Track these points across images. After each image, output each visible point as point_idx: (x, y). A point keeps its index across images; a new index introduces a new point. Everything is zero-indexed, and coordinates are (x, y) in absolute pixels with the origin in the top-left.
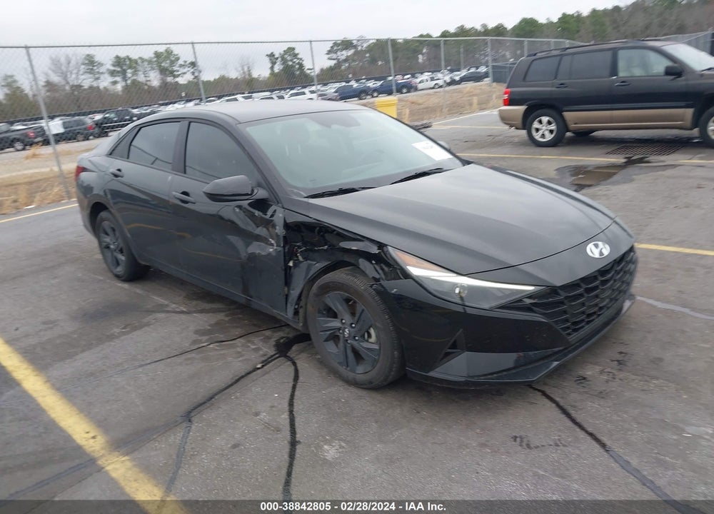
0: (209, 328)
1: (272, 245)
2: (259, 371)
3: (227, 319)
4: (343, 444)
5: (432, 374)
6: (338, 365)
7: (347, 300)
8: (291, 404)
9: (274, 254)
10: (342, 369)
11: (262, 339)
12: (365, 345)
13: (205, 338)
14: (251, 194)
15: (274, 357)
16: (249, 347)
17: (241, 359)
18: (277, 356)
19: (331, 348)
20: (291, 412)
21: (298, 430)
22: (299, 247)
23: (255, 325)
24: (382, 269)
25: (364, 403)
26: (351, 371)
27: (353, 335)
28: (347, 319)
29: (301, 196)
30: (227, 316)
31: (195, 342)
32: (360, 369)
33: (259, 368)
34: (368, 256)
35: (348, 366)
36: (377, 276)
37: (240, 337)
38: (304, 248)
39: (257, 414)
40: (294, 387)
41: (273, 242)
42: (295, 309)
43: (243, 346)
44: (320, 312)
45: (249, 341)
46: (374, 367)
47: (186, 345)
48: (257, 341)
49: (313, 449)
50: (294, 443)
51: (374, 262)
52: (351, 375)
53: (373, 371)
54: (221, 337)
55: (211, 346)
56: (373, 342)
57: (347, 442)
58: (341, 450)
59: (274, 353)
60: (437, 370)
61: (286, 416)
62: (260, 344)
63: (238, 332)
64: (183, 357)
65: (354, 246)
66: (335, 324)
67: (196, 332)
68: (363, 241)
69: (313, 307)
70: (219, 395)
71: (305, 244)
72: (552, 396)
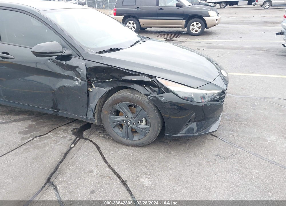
0: (27, 129)
1: (77, 80)
2: (74, 148)
3: (34, 123)
4: (149, 177)
5: (178, 135)
6: (122, 138)
7: (130, 106)
8: (106, 162)
9: (80, 85)
10: (125, 140)
11: (62, 132)
12: (140, 126)
13: (28, 136)
14: (62, 52)
15: (77, 140)
16: (58, 136)
17: (58, 144)
18: (78, 139)
19: (118, 131)
20: (109, 166)
21: (120, 175)
22: (93, 81)
23: (53, 124)
24: (151, 89)
25: (143, 154)
26: (130, 140)
27: (133, 122)
28: (130, 115)
29: (93, 52)
30: (33, 121)
31: (23, 139)
32: (136, 138)
33: (73, 147)
34: (140, 83)
35: (128, 138)
36: (148, 93)
37: (49, 132)
38: (96, 81)
39: (91, 172)
40: (101, 153)
41: (78, 79)
42: (94, 113)
43: (54, 136)
44: (111, 113)
45: (56, 133)
46: (145, 136)
47: (19, 141)
48: (61, 133)
49: (136, 182)
50: (124, 182)
51: (144, 86)
52: (130, 142)
53: (145, 138)
54: (38, 133)
55: (35, 139)
56: (144, 124)
57: (150, 175)
58: (150, 180)
59: (75, 138)
60: (181, 133)
61: (108, 169)
62: (64, 134)
63: (46, 129)
64: (22, 149)
65: (134, 78)
66: (121, 118)
67: (20, 133)
68: (140, 75)
69: (107, 111)
70: (60, 166)
71: (97, 79)
72: (216, 136)
